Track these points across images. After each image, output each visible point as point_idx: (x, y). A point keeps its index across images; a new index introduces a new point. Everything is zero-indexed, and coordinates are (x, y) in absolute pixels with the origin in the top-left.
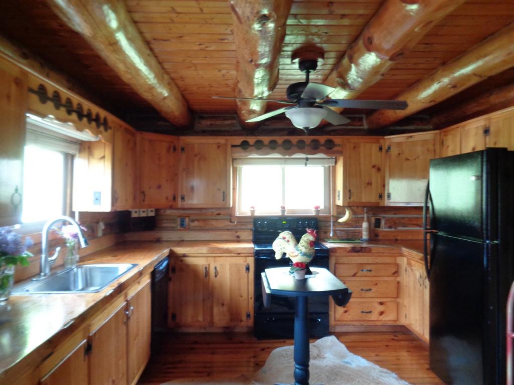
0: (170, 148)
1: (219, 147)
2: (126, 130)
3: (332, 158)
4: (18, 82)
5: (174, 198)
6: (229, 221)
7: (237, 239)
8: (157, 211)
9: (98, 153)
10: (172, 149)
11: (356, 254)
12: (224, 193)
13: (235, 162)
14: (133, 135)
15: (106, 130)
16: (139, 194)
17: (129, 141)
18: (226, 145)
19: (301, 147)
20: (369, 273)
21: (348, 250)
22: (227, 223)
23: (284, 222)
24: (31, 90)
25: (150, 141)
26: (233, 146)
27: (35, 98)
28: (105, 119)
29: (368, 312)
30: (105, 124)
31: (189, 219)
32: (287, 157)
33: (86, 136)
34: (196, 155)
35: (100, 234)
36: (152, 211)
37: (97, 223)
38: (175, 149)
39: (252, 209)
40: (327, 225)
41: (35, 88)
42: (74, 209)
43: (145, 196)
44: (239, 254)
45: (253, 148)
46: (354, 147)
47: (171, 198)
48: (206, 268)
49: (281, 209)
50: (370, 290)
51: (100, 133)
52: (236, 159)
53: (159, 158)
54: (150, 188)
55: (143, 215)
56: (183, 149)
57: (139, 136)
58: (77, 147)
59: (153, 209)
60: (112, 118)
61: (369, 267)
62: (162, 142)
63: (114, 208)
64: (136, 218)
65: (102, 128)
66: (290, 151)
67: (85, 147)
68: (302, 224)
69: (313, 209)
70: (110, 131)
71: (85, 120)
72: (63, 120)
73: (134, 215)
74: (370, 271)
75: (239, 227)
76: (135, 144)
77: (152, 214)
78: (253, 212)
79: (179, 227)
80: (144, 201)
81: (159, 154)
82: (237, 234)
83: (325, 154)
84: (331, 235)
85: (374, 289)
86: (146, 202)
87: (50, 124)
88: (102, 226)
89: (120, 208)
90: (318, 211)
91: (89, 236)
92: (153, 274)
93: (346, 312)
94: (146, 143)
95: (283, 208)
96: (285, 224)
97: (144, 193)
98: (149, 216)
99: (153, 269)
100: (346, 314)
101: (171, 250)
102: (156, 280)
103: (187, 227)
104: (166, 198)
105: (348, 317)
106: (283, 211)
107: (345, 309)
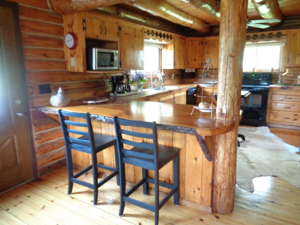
0: (200, 43)
2: (181, 38)
3: (283, 42)
4: (141, 31)
5: (202, 64)
8: (196, 70)
9: (169, 48)
10: (201, 43)
11: (284, 90)
14: (184, 39)
15: (171, 39)
16: (187, 62)
17: (181, 42)
19: (263, 37)
20: (290, 100)
21: (279, 88)
23: (253, 75)
24: (145, 32)
25: (192, 41)
27: (146, 34)
28: (171, 35)
29: (287, 118)
30: (171, 37)
31: (210, 74)
32: (255, 43)
33: (164, 42)
34: (211, 45)
35: (173, 78)
36: (194, 70)
37: (172, 74)
38: (202, 43)
40: (277, 77)
41: (146, 31)
42: (162, 68)
43: (189, 63)
46: (294, 35)
47: (200, 64)
48: (212, 93)
49: (253, 69)
50: (290, 108)
51: (169, 41)
53: (195, 48)
54: (191, 60)
55: (190, 71)
56: (206, 43)
57: (187, 39)
58: (162, 46)
59: (194, 69)
60: (173, 35)
61: (290, 97)
62: (197, 40)
63: (175, 68)
64: (187, 73)
65: (169, 39)
67: (165, 46)
68: (262, 76)
70: (172, 39)
71: (162, 37)
72: (155, 39)
73: (186, 71)
74: (291, 99)
76: (185, 43)
77: (194, 71)
79: (205, 77)
81: (195, 46)
83: (276, 40)
84: (279, 82)
85: (292, 108)
86: (189, 66)
87: (151, 40)
88: (173, 75)
89: (178, 67)
90: (273, 70)
91: (168, 78)
92: (187, 92)
93: (275, 117)
94: (190, 42)
95: (254, 68)
96: (253, 76)
97: (188, 62)
98: (192, 72)
99: (187, 90)
100: (275, 118)
101: (198, 85)
102: (188, 94)
103: (209, 77)
104: (198, 64)
105: (276, 119)
106: (254, 70)
107: (275, 116)
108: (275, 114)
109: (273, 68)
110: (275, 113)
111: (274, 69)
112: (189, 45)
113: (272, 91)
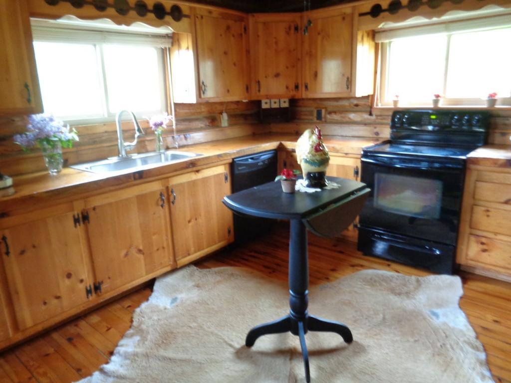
0: (290, 28)
1: (344, 19)
5: (297, 87)
6: (369, 113)
7: (376, 136)
8: (291, 101)
9: (184, 44)
10: (293, 28)
12: (348, 78)
13: (377, 36)
16: (254, 83)
17: (228, 29)
18: (352, 15)
21: (499, 162)
22: (366, 116)
23: (433, 117)
25: (265, 23)
26: (362, 15)
28: (175, 8)
31: (325, 111)
34: (319, 33)
35: (224, 124)
36: (284, 102)
37: (221, 113)
38: (296, 29)
39: (396, 99)
43: (259, 85)
44: (346, 154)
45: (387, 13)
47: (292, 86)
49: (434, 98)
51: (167, 23)
52: (379, 32)
53: (276, 43)
54: (266, 77)
55: (276, 106)
56: (306, 28)
57: (251, 20)
58: (167, 40)
59: (287, 100)
60: (187, 6)
62: (280, 22)
64: (266, 109)
66: (439, 9)
67: (175, 40)
68: (457, 120)
69: (485, 98)
73: (266, 106)
75: (378, 121)
77: (285, 105)
78: (396, 102)
79: (315, 120)
80: (259, 91)
81: (275, 38)
82: (376, 130)
86: (262, 92)
90: (492, 100)
91: (206, 126)
92: (232, 165)
93: (484, 251)
94: (261, 26)
95: (438, 96)
96: (433, 119)
97: (259, 82)
98: (281, 106)
99: (231, 161)
100: (485, 254)
101: (281, 144)
102: (237, 172)
103: (323, 120)
104: (287, 88)
105: (486, 258)
106: (436, 102)
107: (485, 247)
108: (483, 243)
109: (495, 94)
110: (484, 240)
111: (496, 97)
112: (258, 36)
113: (478, 170)
